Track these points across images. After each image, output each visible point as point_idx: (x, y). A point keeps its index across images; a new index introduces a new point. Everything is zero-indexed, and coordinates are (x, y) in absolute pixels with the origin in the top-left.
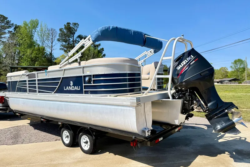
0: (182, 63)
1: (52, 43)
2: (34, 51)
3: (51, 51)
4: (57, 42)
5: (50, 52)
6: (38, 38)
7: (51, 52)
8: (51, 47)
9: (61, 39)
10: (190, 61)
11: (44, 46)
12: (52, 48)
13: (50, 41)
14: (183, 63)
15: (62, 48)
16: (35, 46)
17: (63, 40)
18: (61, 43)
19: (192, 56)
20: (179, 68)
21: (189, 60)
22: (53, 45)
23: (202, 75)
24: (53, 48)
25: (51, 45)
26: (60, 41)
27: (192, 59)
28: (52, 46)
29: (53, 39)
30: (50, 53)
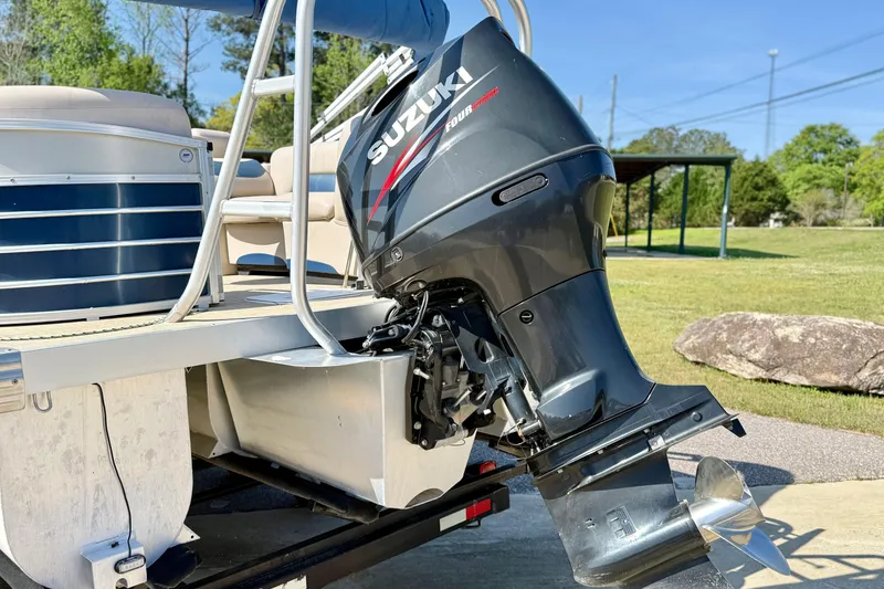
0: (401, 119)
1: (187, 40)
2: (108, 77)
3: (183, 76)
4: (209, 35)
5: (182, 82)
6: (125, 16)
7: (186, 80)
8: (184, 58)
9: (224, 21)
10: (446, 103)
11: (152, 53)
12: (187, 61)
13: (177, 32)
14: (404, 124)
15: (232, 59)
16: (111, 55)
17: (238, 22)
18: (227, 38)
19: (462, 72)
20: (379, 154)
21: (438, 102)
22: (191, 50)
23: (501, 203)
24: (194, 61)
25: (183, 50)
26: (219, 30)
27: (462, 90)
28: (187, 54)
29: (190, 20)
30: (180, 86)
